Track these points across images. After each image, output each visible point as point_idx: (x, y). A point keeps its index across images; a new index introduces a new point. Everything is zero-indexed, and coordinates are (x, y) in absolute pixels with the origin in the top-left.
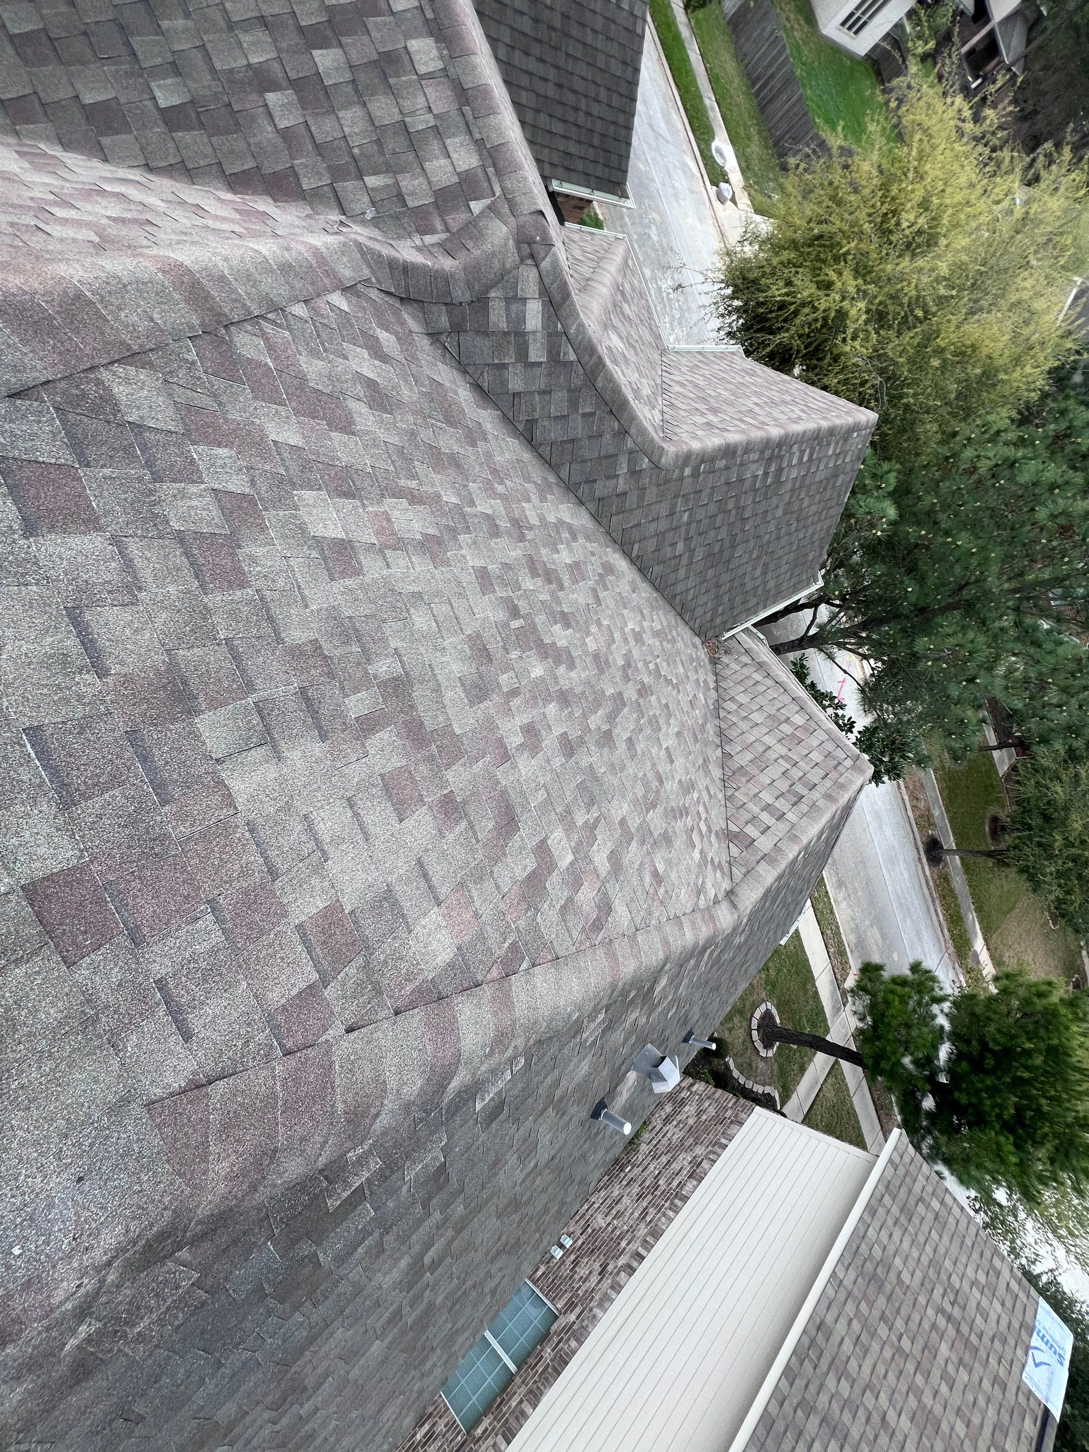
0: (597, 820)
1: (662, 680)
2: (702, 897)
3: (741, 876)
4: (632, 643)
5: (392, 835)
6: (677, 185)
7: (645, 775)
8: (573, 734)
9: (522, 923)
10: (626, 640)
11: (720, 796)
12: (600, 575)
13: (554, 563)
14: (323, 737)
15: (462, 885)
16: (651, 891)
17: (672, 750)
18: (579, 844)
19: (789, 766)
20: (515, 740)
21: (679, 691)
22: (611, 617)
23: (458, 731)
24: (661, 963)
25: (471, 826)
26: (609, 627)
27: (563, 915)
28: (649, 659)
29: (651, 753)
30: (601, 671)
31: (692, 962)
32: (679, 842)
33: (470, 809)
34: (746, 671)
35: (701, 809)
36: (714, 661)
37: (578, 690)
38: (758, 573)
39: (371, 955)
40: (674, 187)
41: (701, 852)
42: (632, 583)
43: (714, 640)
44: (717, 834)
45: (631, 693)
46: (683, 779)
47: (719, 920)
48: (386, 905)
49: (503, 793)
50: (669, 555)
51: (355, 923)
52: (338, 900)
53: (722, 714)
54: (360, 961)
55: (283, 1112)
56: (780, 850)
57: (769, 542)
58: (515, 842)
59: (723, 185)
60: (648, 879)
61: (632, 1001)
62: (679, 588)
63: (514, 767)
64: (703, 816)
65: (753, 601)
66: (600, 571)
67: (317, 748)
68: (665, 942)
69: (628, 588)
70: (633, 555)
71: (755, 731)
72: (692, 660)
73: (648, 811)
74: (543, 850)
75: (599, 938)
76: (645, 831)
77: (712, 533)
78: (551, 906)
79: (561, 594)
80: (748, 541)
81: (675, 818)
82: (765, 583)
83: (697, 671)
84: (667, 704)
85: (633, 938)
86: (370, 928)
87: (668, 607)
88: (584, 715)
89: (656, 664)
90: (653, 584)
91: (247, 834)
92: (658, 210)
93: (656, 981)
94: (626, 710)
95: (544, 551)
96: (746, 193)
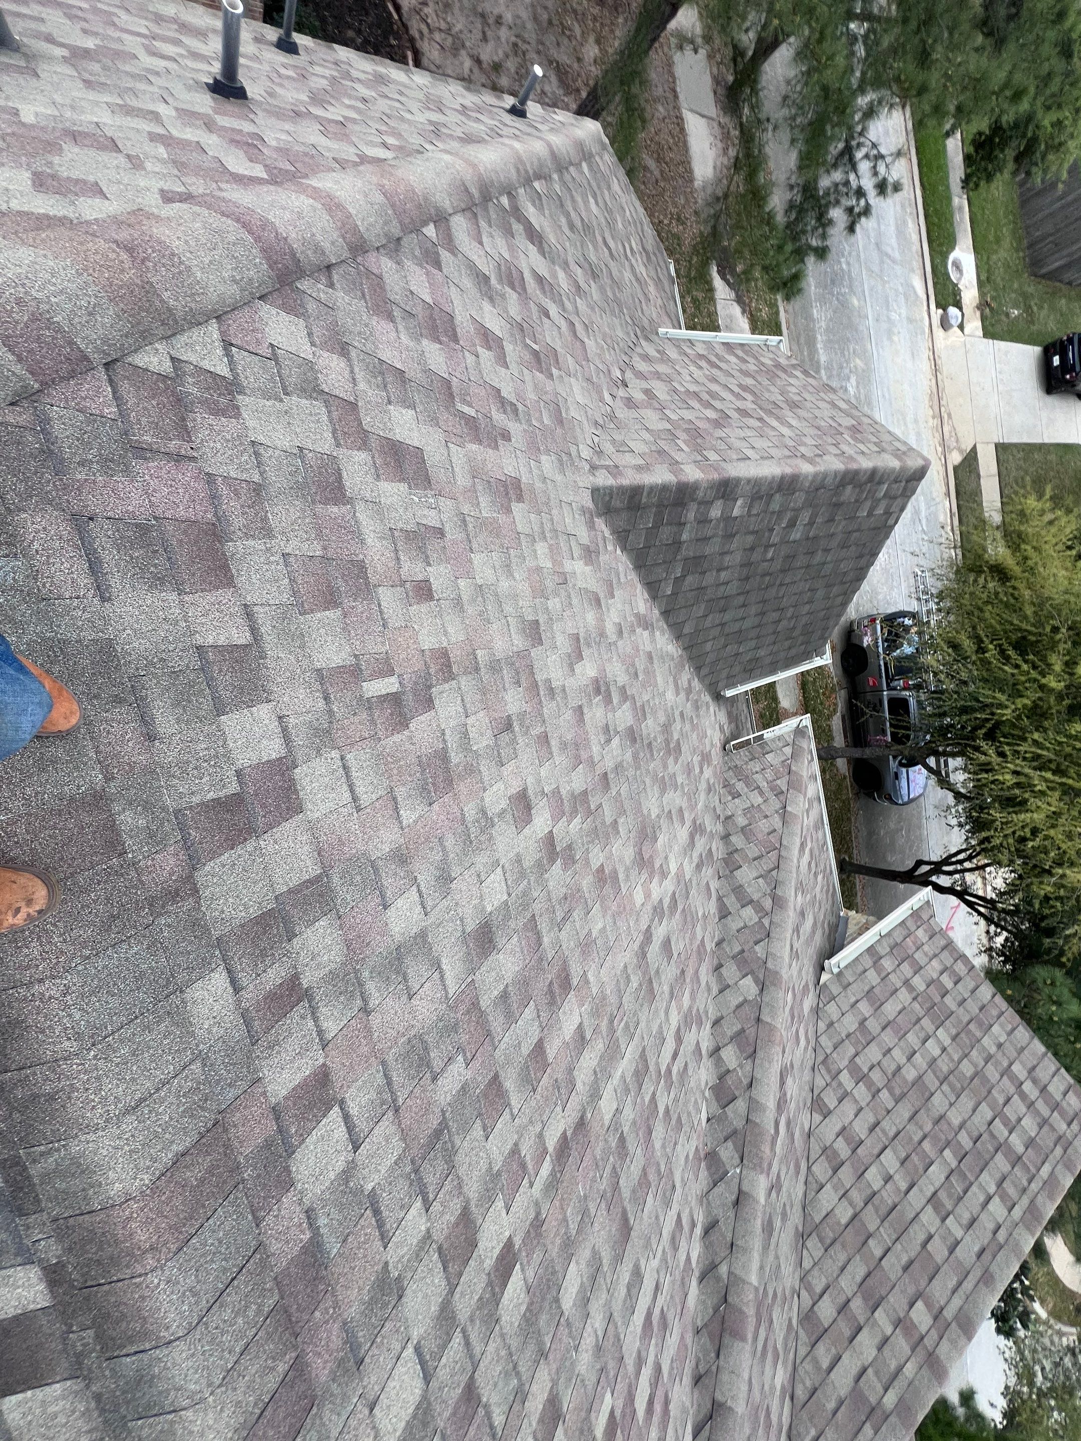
6: (893, 316)
40: (889, 320)
59: (953, 311)
92: (863, 354)
96: (978, 313)
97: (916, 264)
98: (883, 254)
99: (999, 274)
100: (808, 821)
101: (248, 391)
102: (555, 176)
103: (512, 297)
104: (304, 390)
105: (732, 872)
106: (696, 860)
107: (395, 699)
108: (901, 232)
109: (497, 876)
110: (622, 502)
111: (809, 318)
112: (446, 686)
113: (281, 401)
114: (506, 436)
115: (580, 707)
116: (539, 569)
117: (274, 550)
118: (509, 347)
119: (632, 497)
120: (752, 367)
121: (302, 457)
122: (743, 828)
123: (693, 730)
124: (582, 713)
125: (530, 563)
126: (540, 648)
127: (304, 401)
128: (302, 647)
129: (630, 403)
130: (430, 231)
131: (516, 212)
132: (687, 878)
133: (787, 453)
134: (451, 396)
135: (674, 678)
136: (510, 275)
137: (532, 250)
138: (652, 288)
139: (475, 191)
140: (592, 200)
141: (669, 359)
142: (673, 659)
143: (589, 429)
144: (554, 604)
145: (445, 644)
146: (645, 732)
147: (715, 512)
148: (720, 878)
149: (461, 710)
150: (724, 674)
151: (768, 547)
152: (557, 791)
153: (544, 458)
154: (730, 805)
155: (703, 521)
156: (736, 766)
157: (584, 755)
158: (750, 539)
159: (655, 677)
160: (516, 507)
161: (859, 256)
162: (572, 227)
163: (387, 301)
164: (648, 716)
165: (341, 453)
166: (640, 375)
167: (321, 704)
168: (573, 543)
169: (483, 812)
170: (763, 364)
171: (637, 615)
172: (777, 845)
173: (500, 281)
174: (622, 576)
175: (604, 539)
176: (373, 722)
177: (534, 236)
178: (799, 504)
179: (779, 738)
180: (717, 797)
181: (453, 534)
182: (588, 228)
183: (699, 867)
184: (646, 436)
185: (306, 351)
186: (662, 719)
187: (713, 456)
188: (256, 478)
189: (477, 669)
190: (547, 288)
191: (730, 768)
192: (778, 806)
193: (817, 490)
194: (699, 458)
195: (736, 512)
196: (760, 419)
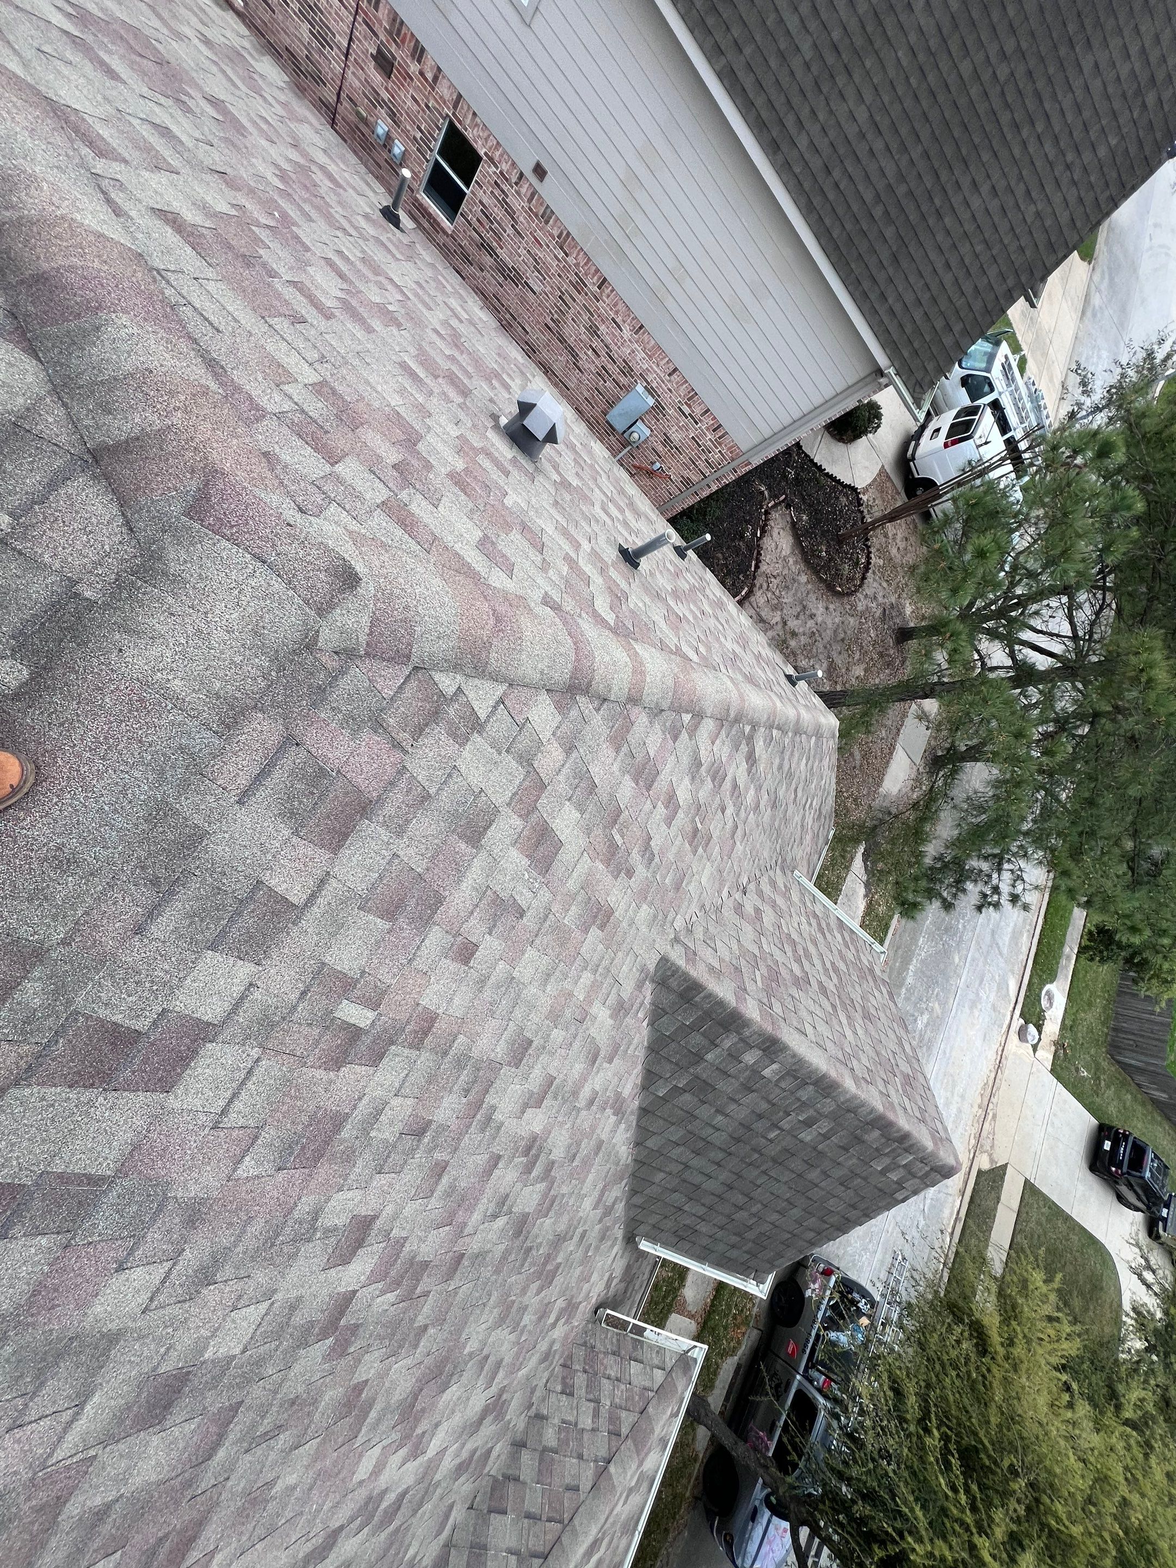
6: (982, 994)
40: (977, 994)
59: (1032, 1029)
92: (943, 1004)
96: (1053, 1048)
97: (1018, 969)
98: (994, 943)
99: (1082, 1031)
100: (623, 1510)
101: (485, 735)
102: (790, 734)
103: (709, 784)
104: (521, 757)
105: (490, 1512)
106: (465, 1454)
107: (354, 1033)
108: (1015, 936)
109: (254, 1313)
110: (679, 985)
111: (914, 940)
112: (406, 1051)
113: (500, 754)
114: (630, 873)
115: (499, 1157)
116: (571, 994)
117: (391, 846)
118: (680, 814)
119: (689, 989)
120: (850, 956)
121: (476, 797)
122: (545, 1449)
123: (582, 1263)
124: (496, 1165)
125: (567, 985)
126: (513, 1070)
127: (514, 763)
128: (333, 935)
129: (739, 908)
130: (687, 718)
131: (750, 739)
132: (438, 1477)
133: (841, 1057)
134: (615, 822)
135: (605, 1186)
136: (717, 772)
137: (744, 765)
138: (808, 837)
139: (732, 714)
140: (804, 761)
141: (789, 899)
142: (617, 1164)
143: (694, 908)
144: (558, 1035)
145: (440, 1011)
146: (535, 1231)
147: (750, 1058)
148: (471, 1508)
149: (397, 1085)
150: (653, 1219)
151: (775, 1126)
152: (401, 1242)
153: (645, 907)
154: (553, 1398)
155: (734, 1056)
156: (593, 1347)
157: (460, 1216)
158: (764, 1106)
159: (589, 1172)
160: (594, 932)
161: (975, 928)
162: (780, 767)
163: (624, 739)
164: (551, 1214)
165: (504, 810)
166: (760, 894)
167: (294, 996)
168: (614, 991)
169: (316, 1214)
170: (860, 960)
171: (618, 1095)
172: (566, 1516)
173: (708, 772)
174: (632, 1047)
175: (642, 1004)
176: (316, 1043)
177: (751, 759)
178: (826, 1110)
179: (660, 1350)
180: (546, 1374)
181: (529, 921)
182: (790, 775)
183: (460, 1469)
184: (735, 947)
185: (546, 735)
186: (561, 1227)
187: (777, 1008)
188: (432, 791)
189: (445, 1053)
190: (736, 793)
191: (585, 1344)
192: (603, 1453)
193: (849, 1111)
194: (765, 1000)
195: (767, 1072)
196: (834, 1006)
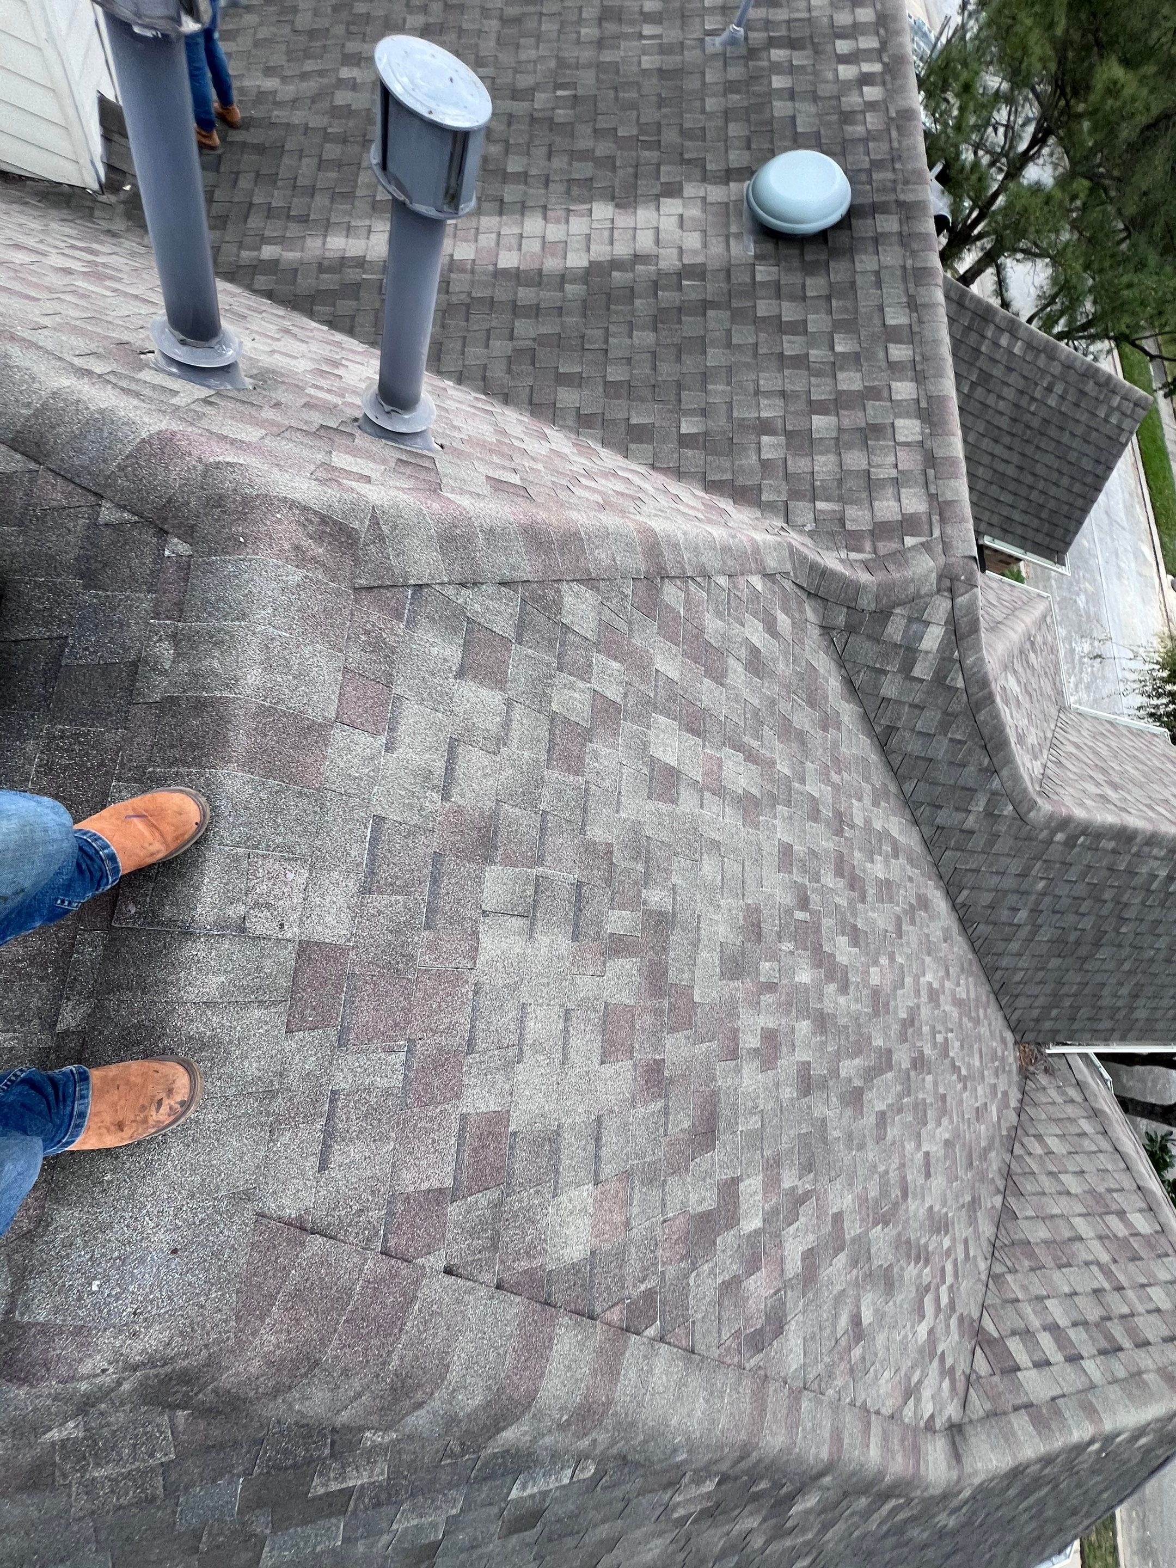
0: (807, 1195)
1: (947, 1061)
2: (911, 1402)
3: (981, 1413)
4: (924, 998)
5: (587, 1073)
6: (1122, 565)
7: (887, 1172)
8: (819, 1070)
9: (671, 1271)
10: (917, 992)
11: (983, 1266)
12: (911, 905)
13: (864, 871)
14: (575, 938)
15: (627, 1175)
16: (843, 1342)
17: (933, 1161)
18: (775, 1211)
19: (1106, 1285)
20: (750, 1041)
21: (965, 1088)
22: (909, 957)
23: (697, 999)
24: (821, 1466)
25: (666, 1111)
26: (902, 967)
27: (720, 1295)
28: (939, 1027)
29: (904, 1147)
30: (876, 1013)
31: (863, 1501)
32: (906, 1295)
33: (674, 1091)
34: (1070, 1111)
35: (949, 1268)
36: (1025, 1075)
37: (842, 1021)
38: (1125, 991)
39: (508, 1195)
40: (1119, 567)
41: (931, 1332)
42: (946, 931)
43: (1033, 1047)
44: (961, 1319)
45: (902, 1057)
46: (936, 1208)
47: (927, 1462)
48: (547, 1147)
49: (714, 1094)
50: (1003, 919)
51: (511, 1148)
52: (508, 1111)
53: (1018, 1150)
54: (493, 1195)
55: (347, 1321)
56: (1058, 1413)
57: (1152, 960)
58: (703, 1162)
60: (844, 1321)
61: (756, 1497)
62: (1004, 962)
63: (738, 1070)
64: (949, 1279)
65: (1106, 1024)
66: (913, 901)
67: (565, 945)
68: (837, 1437)
69: (939, 933)
70: (960, 900)
71: (1064, 1200)
72: (994, 1057)
73: (875, 1224)
74: (729, 1190)
75: (753, 1362)
76: (862, 1246)
77: (1071, 918)
78: (712, 1272)
79: (860, 906)
80: (1120, 946)
81: (909, 1257)
82: (1132, 1009)
83: (997, 1076)
84: (944, 1098)
85: (795, 1396)
86: (521, 1163)
87: (983, 979)
88: (838, 1053)
89: (946, 1039)
90: (972, 943)
91: (471, 993)
92: (1093, 582)
93: (800, 1491)
94: (889, 1075)
95: (857, 854)
97: (1145, 536)
98: (1112, 520)
108: (1129, 510)
147: (1004, 341)
151: (1032, 398)
155: (996, 344)
158: (1022, 382)
195: (1016, 350)
